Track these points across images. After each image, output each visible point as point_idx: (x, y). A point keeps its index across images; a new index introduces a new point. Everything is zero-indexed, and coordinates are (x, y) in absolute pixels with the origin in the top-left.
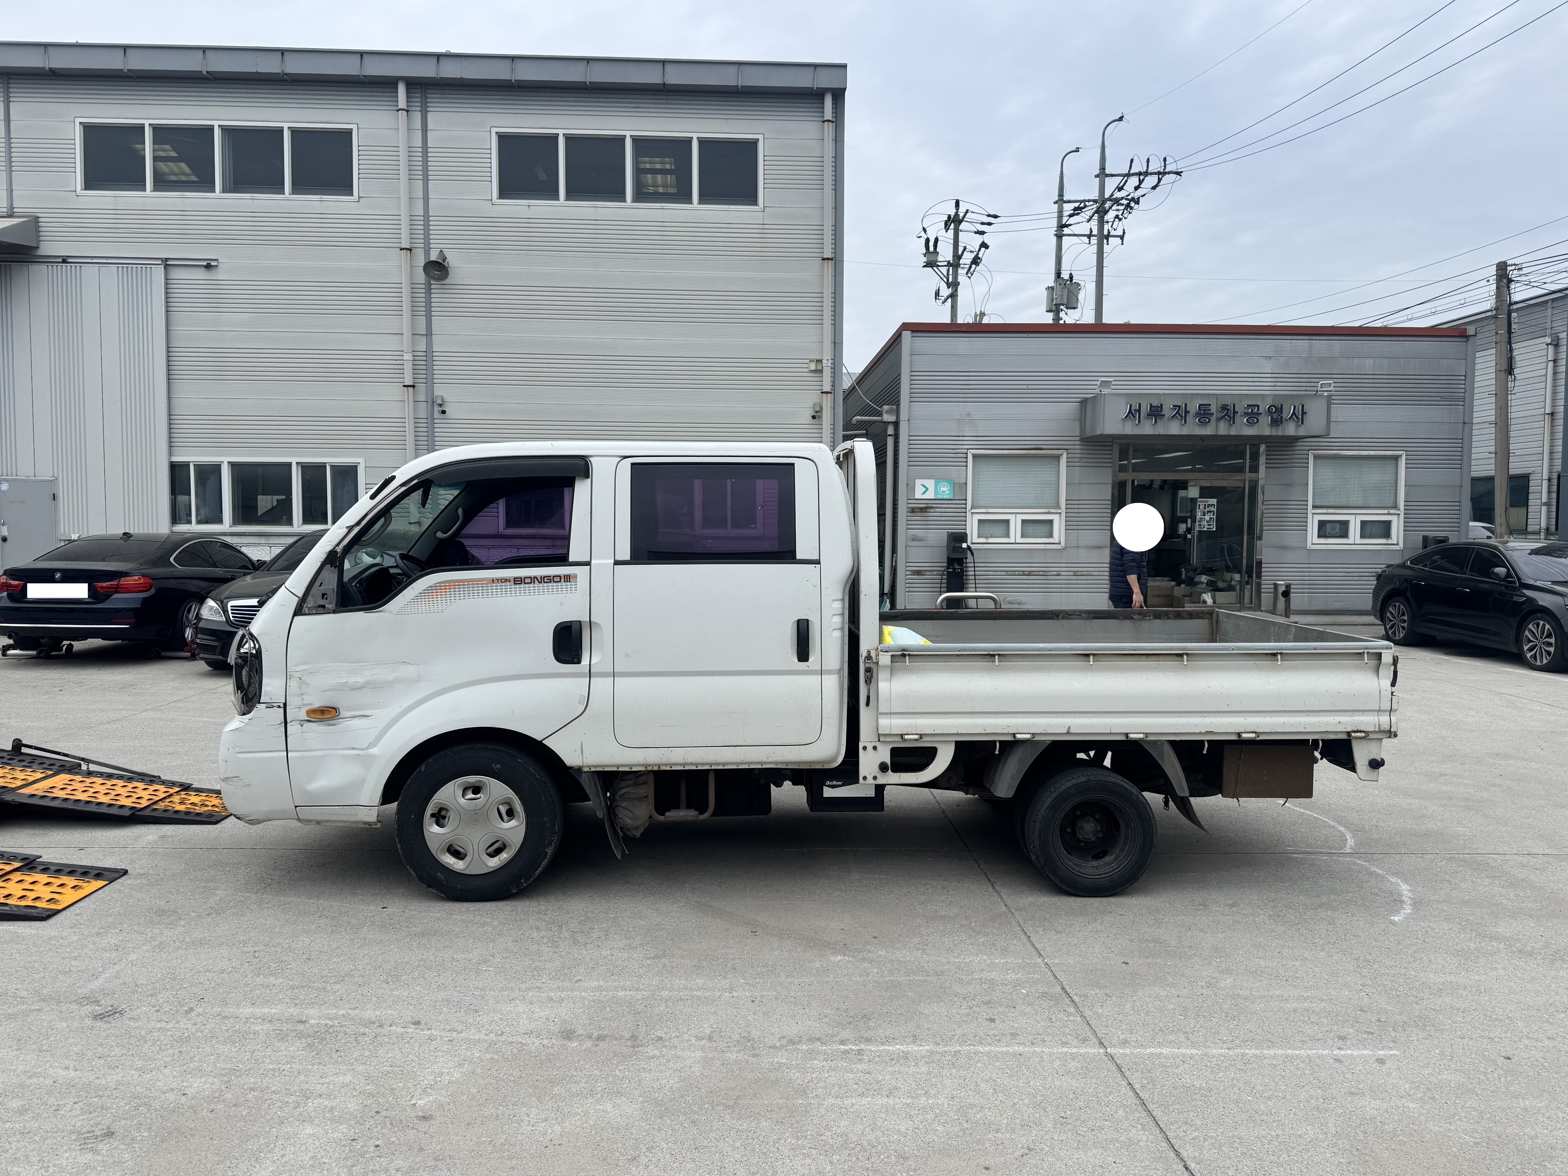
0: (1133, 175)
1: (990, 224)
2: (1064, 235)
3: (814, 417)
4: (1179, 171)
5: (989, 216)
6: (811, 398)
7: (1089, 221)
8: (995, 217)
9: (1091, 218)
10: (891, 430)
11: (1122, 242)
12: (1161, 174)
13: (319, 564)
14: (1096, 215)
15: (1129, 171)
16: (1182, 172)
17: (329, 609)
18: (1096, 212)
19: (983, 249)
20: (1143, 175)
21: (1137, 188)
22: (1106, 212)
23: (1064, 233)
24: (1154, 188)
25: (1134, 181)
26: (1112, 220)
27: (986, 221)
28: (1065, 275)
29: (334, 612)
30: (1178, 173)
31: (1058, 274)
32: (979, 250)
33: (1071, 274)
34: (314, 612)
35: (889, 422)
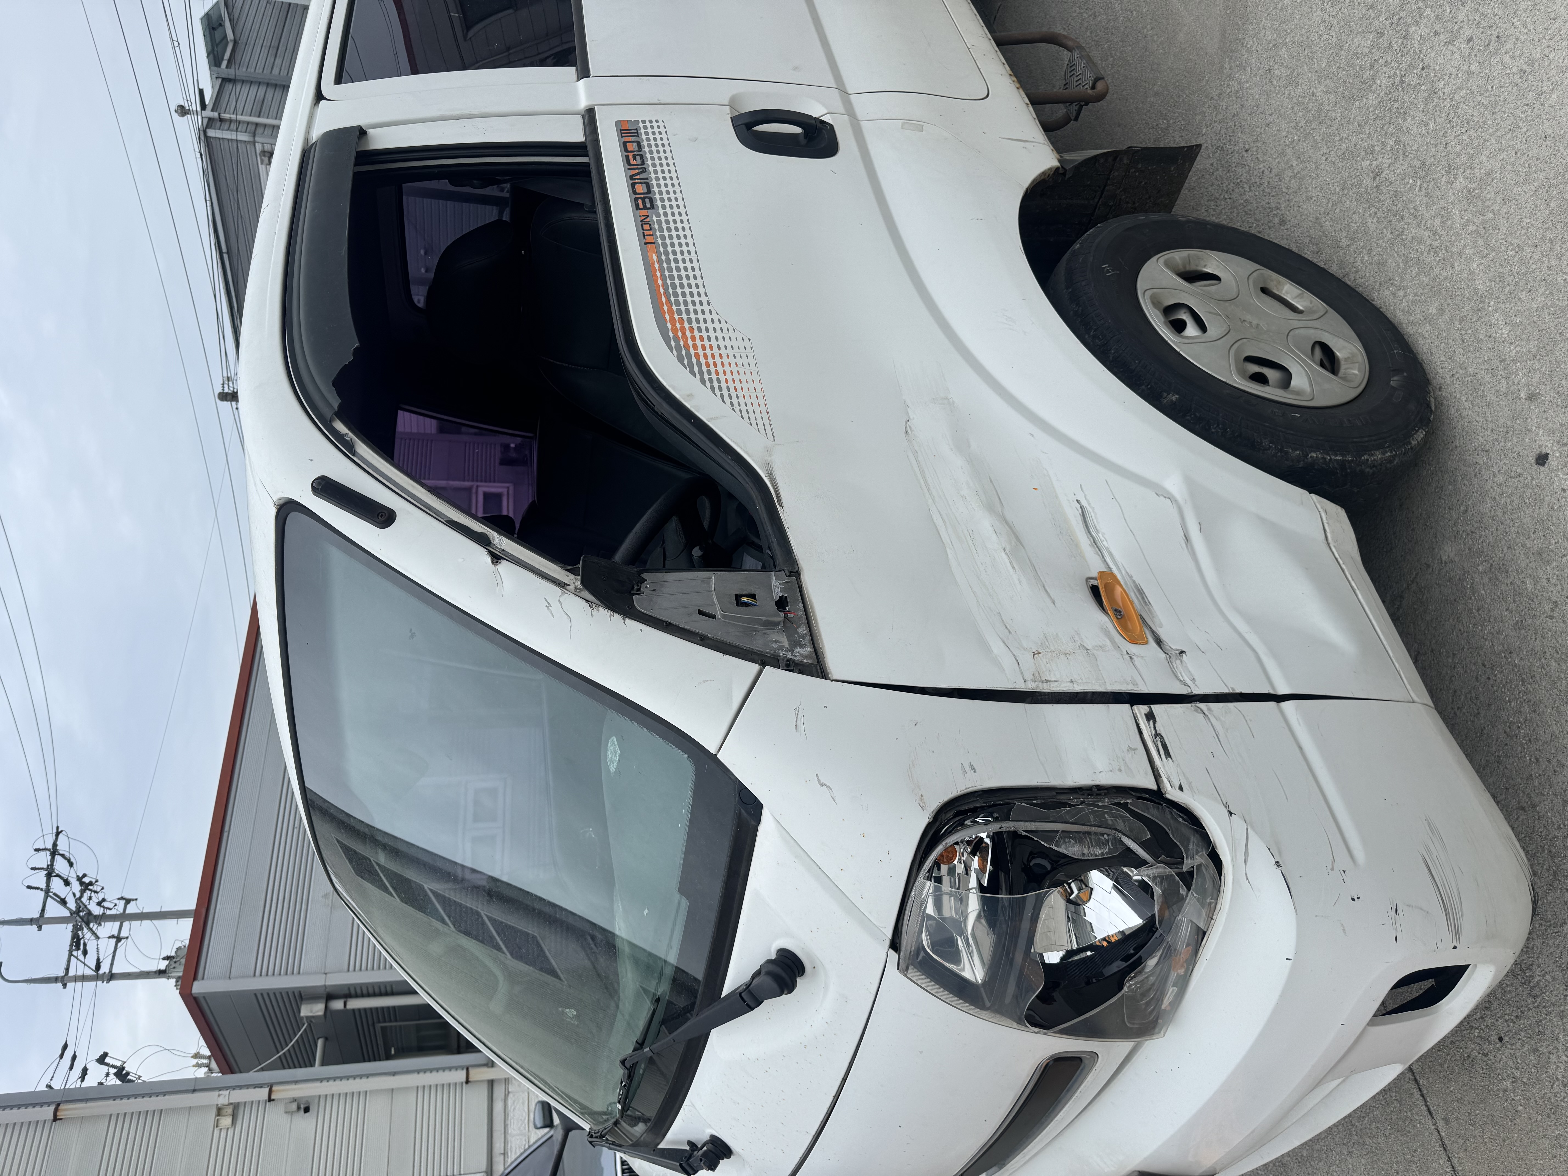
0: (48, 885)
1: (74, 1058)
2: (110, 971)
3: (307, 1110)
4: (55, 831)
5: (61, 1056)
6: (275, 1116)
7: (98, 938)
8: (65, 1047)
9: (94, 933)
10: (338, 1005)
11: (133, 900)
12: (54, 852)
13: (633, 625)
14: (91, 925)
15: (42, 890)
16: (58, 828)
17: (787, 587)
18: (88, 924)
19: (107, 1060)
20: (50, 873)
21: (67, 883)
22: (89, 913)
23: (107, 971)
24: (71, 864)
25: (57, 885)
26: (102, 909)
27: (69, 1063)
28: (163, 965)
29: (795, 573)
30: (58, 833)
31: (161, 973)
32: (107, 1065)
33: (164, 959)
34: (802, 630)
35: (326, 1008)
